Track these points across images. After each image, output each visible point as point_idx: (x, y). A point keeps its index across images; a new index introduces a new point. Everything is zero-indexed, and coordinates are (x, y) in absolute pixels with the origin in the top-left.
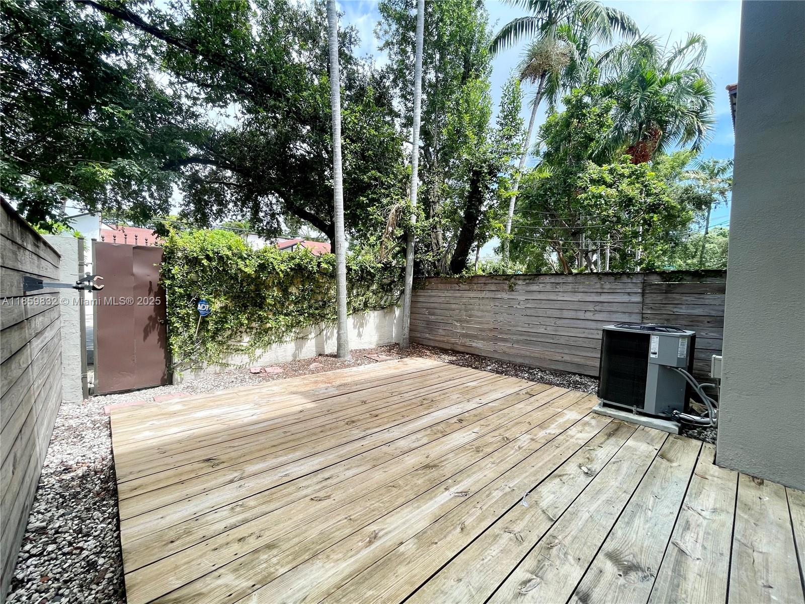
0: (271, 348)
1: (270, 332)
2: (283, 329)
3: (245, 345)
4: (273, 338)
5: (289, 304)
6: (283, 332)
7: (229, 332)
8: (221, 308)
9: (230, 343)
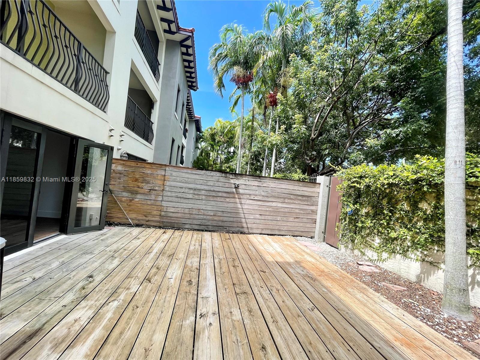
0: (395, 257)
1: (395, 242)
2: (409, 244)
3: (376, 244)
4: (398, 248)
5: (418, 220)
6: (408, 247)
7: (368, 231)
8: (366, 213)
9: (367, 239)
